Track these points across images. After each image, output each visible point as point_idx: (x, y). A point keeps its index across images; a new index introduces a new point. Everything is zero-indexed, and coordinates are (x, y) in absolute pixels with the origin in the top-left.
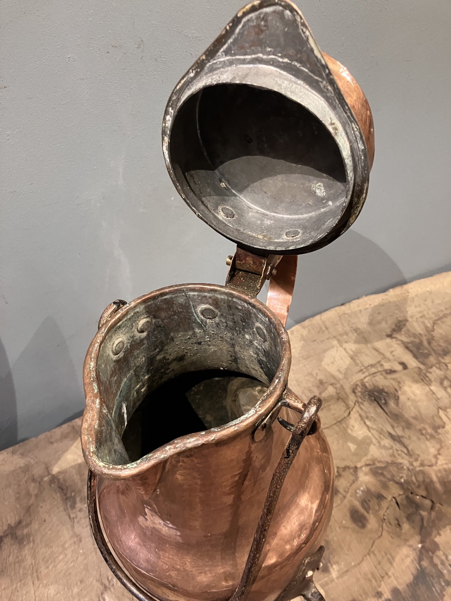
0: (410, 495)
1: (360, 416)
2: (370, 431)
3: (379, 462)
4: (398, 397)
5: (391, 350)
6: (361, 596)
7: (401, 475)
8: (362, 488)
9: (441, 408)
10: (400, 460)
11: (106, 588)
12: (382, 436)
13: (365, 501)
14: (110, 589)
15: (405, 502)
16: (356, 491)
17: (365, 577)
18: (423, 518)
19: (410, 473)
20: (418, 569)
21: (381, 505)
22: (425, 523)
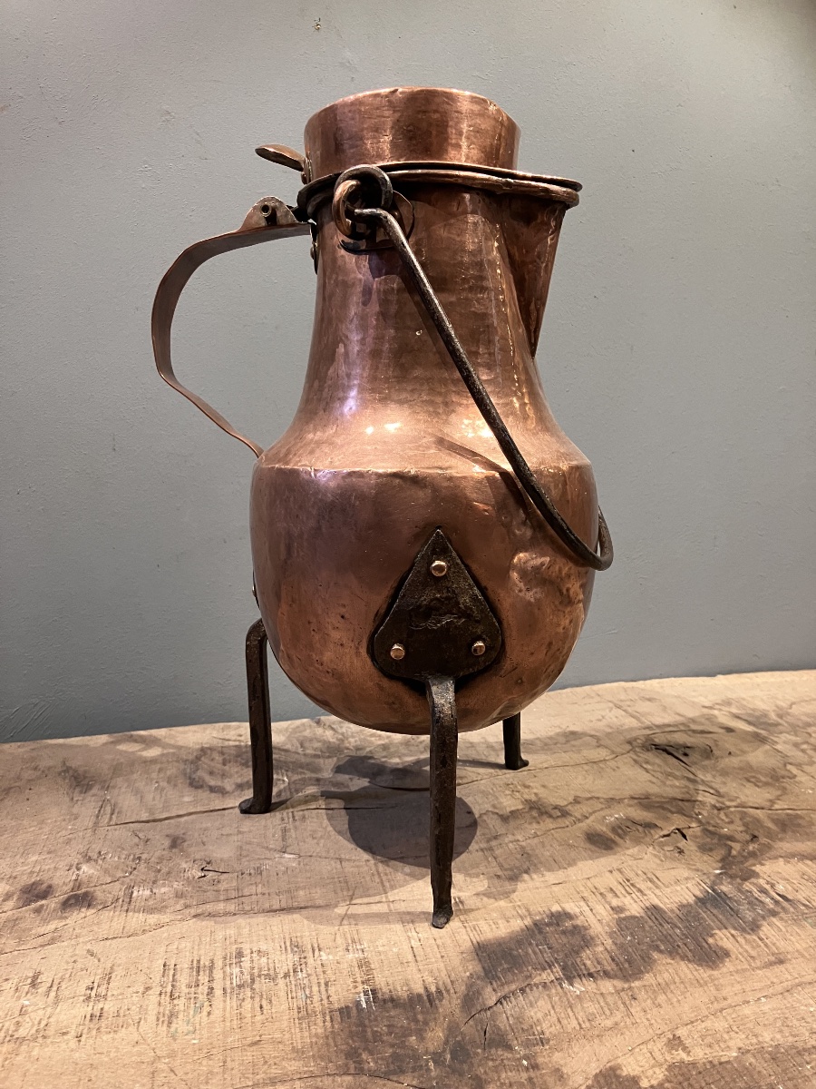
0: (711, 828)
1: (635, 761)
2: (648, 772)
3: (657, 797)
4: (711, 751)
6: (579, 907)
8: (617, 816)
9: (790, 764)
10: (699, 798)
11: (89, 859)
12: (670, 778)
13: (620, 828)
14: (96, 861)
15: (699, 834)
16: (604, 817)
17: (595, 890)
18: (731, 848)
19: (716, 811)
20: (708, 892)
21: (650, 832)
22: (734, 853)
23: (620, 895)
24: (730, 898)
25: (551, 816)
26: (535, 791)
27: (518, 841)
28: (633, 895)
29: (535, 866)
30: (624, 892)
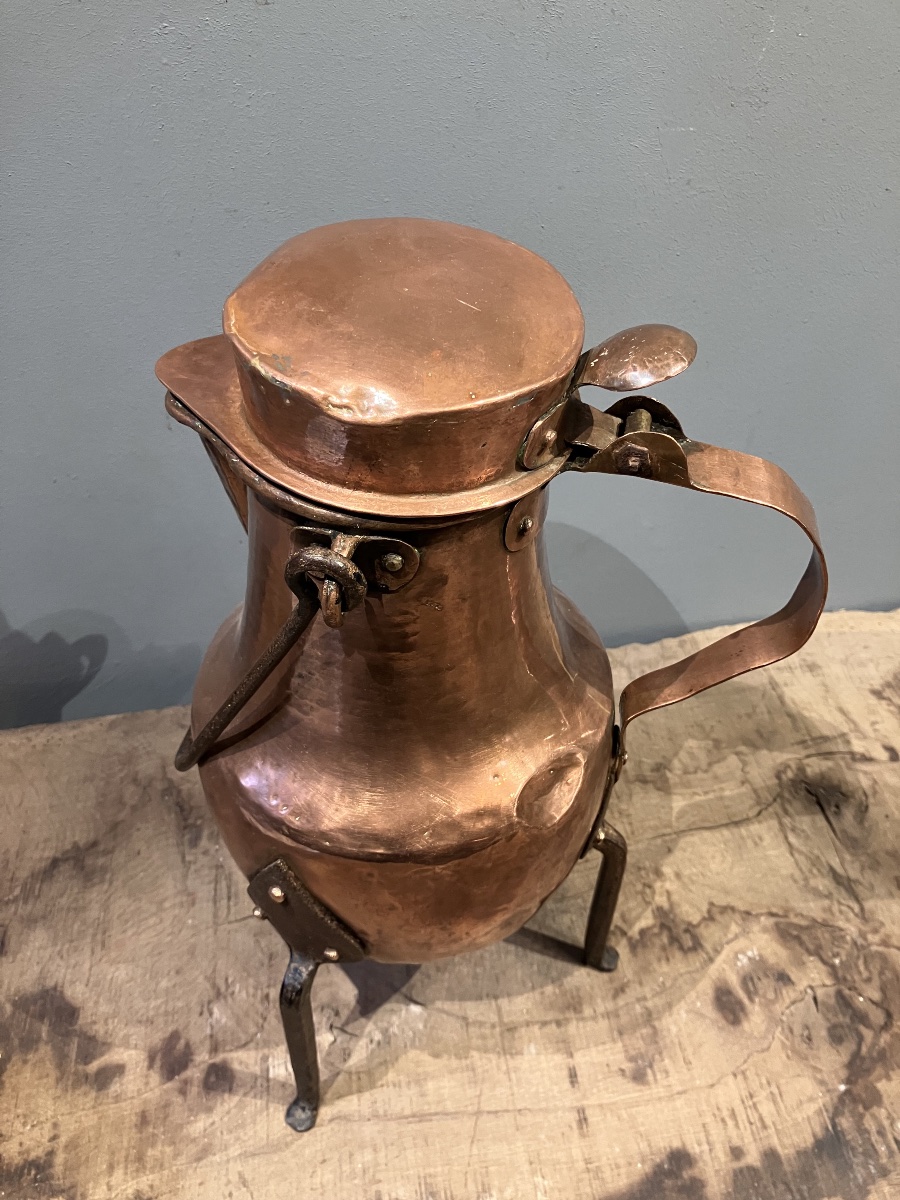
0: (847, 992)
1: (781, 822)
2: (792, 854)
3: (796, 915)
4: (867, 807)
5: (873, 718)
6: (699, 1145)
7: (836, 950)
8: (750, 954)
10: (841, 924)
12: (815, 871)
13: (752, 979)
15: (832, 1001)
16: (736, 954)
17: (716, 1112)
18: (861, 1039)
19: (855, 952)
20: (827, 1129)
21: (781, 993)
22: (864, 1050)
23: (741, 1126)
24: (847, 1143)
25: (681, 948)
26: (668, 885)
27: (645, 999)
28: (754, 1127)
29: (660, 1053)
30: (744, 1117)
